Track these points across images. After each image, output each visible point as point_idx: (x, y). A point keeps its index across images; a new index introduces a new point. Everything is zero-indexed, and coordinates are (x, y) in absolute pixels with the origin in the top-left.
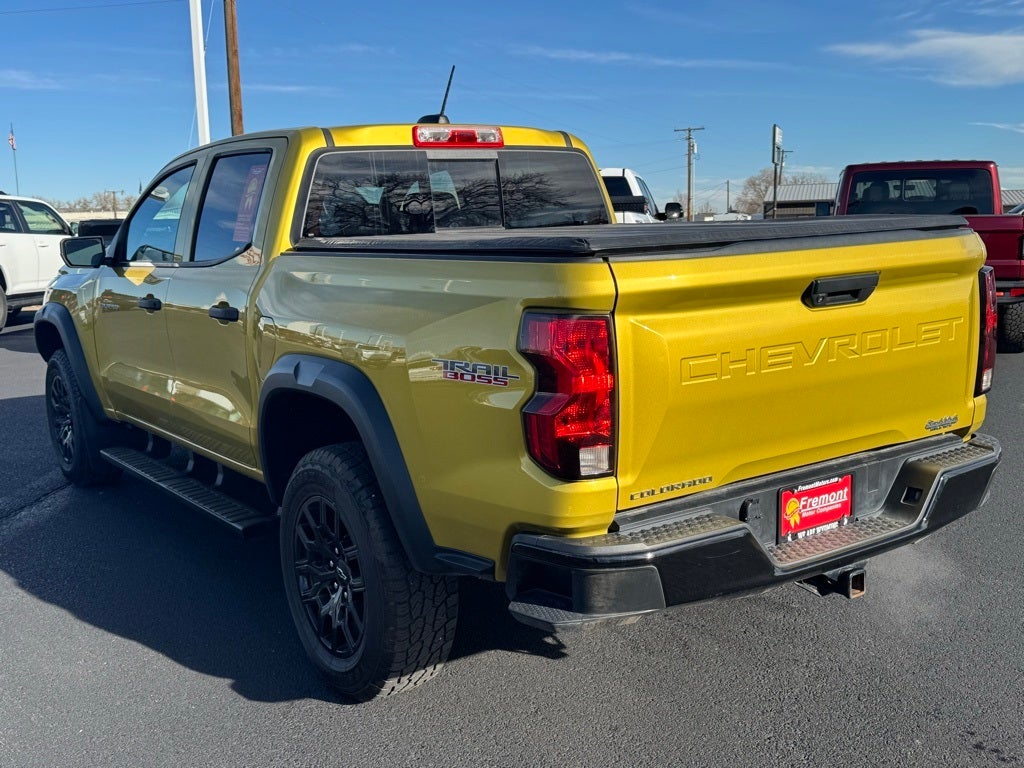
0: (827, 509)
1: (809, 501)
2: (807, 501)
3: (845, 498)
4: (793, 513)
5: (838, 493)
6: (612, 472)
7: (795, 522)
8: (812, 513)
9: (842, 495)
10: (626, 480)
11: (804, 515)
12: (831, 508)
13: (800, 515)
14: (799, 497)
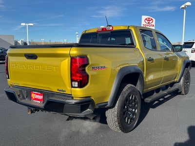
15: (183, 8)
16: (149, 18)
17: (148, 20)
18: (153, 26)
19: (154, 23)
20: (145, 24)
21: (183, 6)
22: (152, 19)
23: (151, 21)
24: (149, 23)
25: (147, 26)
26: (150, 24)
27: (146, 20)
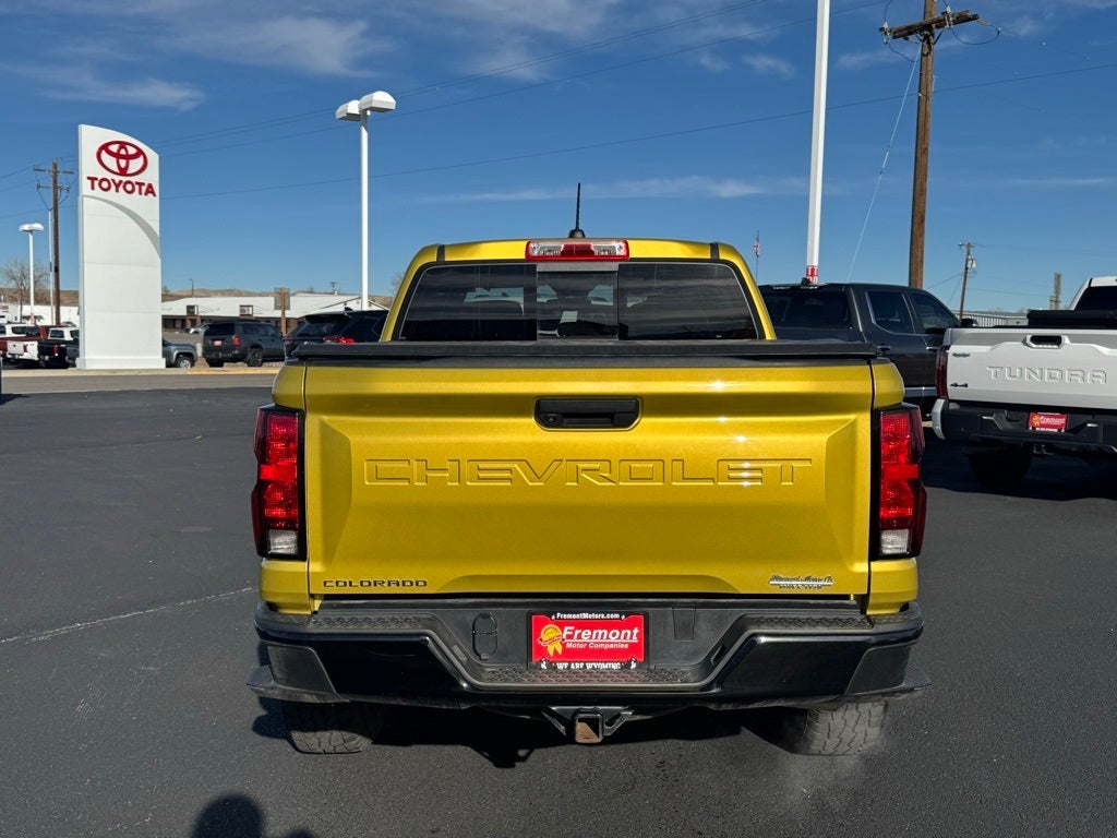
0: (606, 647)
1: (577, 632)
2: (574, 631)
3: (635, 640)
4: (552, 640)
5: (624, 632)
6: (301, 554)
7: (555, 651)
8: (583, 646)
9: (632, 636)
10: (315, 567)
11: (569, 646)
12: (611, 646)
13: (564, 645)
14: (561, 624)
15: (351, 117)
16: (123, 145)
17: (117, 156)
18: (150, 190)
19: (152, 176)
20: (101, 173)
21: (353, 107)
22: (140, 153)
23: (135, 165)
24: (123, 172)
25: (113, 187)
26: (134, 179)
27: (104, 155)
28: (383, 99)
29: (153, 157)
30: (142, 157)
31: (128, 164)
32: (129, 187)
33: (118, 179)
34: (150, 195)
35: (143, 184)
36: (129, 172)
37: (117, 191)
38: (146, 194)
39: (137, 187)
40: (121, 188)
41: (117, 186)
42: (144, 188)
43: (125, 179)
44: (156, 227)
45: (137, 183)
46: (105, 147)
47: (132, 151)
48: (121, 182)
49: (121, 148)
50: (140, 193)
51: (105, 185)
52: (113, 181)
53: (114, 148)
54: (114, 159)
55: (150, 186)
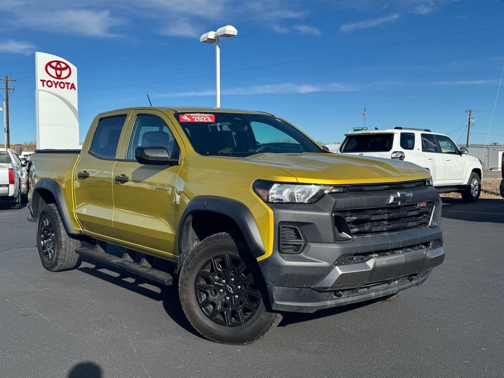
15: (210, 41)
16: (59, 62)
17: (56, 68)
18: (73, 87)
19: (73, 79)
20: (48, 78)
21: (211, 35)
22: (67, 67)
23: (65, 73)
24: (59, 77)
25: (54, 85)
26: (64, 81)
27: (49, 68)
28: (231, 30)
29: (74, 69)
30: (68, 69)
31: (61, 72)
32: (62, 85)
33: (56, 80)
34: (73, 89)
35: (69, 83)
36: (62, 77)
37: (56, 87)
38: (71, 89)
39: (66, 85)
40: (58, 86)
41: (56, 84)
42: (70, 86)
43: (60, 81)
44: (76, 106)
45: (66, 83)
46: (49, 64)
47: (63, 66)
48: (58, 82)
49: (57, 64)
50: (68, 88)
51: (49, 84)
52: (54, 82)
53: (54, 64)
54: (54, 70)
55: (73, 84)
